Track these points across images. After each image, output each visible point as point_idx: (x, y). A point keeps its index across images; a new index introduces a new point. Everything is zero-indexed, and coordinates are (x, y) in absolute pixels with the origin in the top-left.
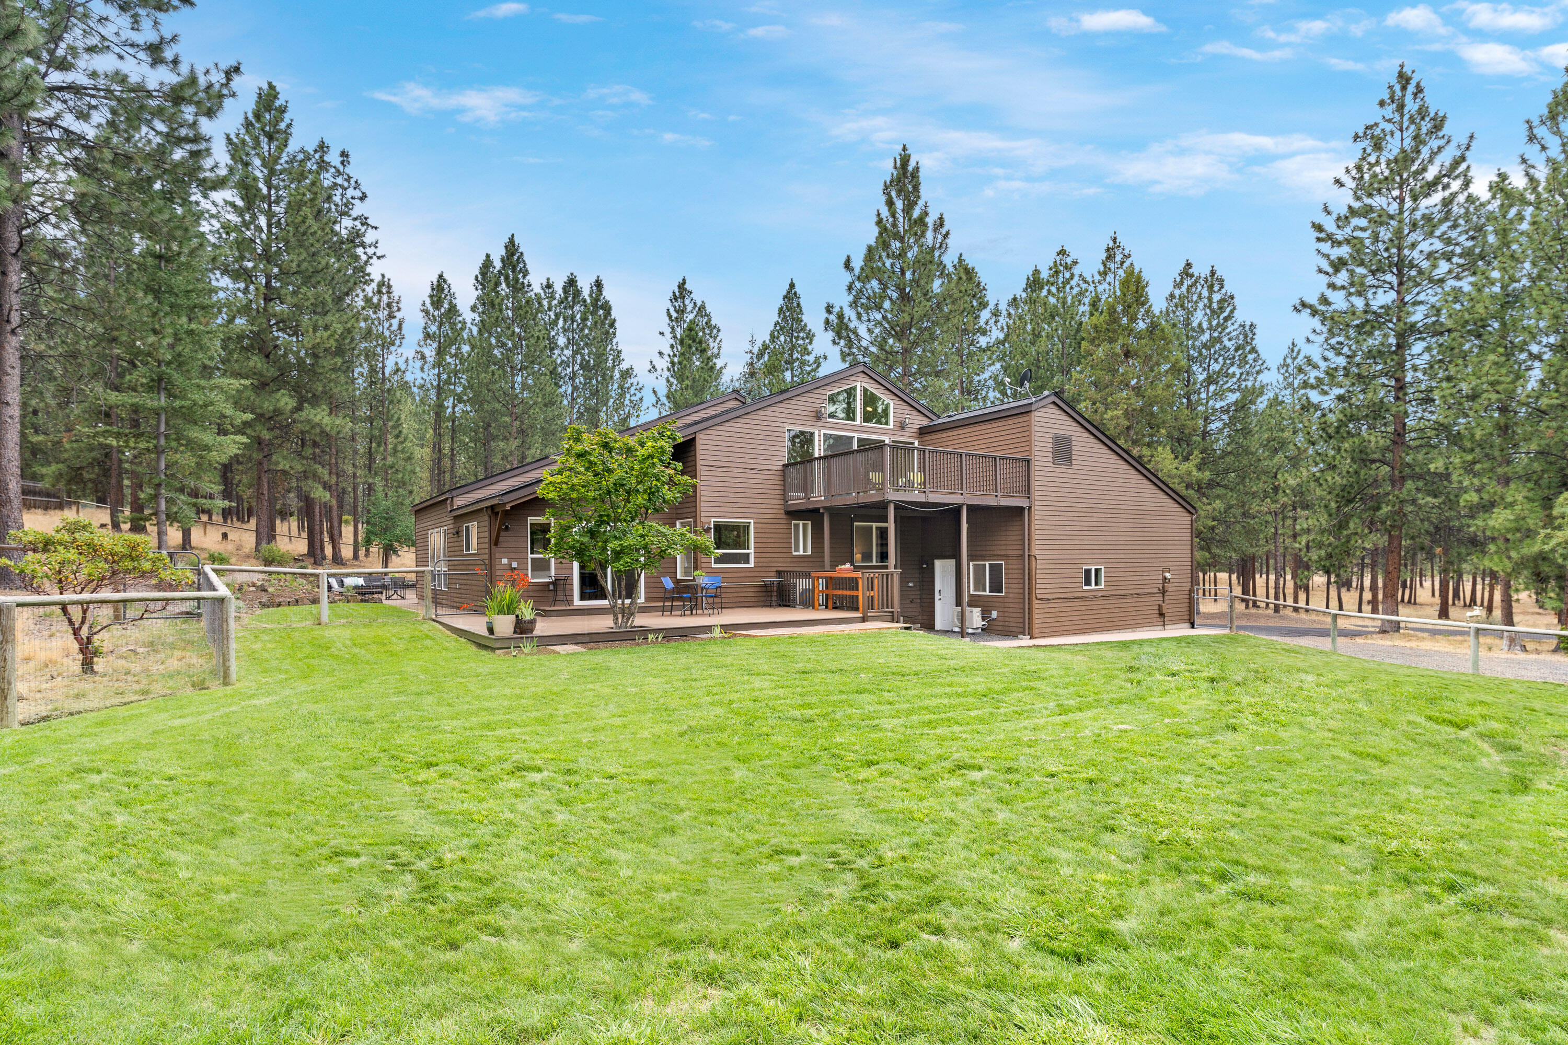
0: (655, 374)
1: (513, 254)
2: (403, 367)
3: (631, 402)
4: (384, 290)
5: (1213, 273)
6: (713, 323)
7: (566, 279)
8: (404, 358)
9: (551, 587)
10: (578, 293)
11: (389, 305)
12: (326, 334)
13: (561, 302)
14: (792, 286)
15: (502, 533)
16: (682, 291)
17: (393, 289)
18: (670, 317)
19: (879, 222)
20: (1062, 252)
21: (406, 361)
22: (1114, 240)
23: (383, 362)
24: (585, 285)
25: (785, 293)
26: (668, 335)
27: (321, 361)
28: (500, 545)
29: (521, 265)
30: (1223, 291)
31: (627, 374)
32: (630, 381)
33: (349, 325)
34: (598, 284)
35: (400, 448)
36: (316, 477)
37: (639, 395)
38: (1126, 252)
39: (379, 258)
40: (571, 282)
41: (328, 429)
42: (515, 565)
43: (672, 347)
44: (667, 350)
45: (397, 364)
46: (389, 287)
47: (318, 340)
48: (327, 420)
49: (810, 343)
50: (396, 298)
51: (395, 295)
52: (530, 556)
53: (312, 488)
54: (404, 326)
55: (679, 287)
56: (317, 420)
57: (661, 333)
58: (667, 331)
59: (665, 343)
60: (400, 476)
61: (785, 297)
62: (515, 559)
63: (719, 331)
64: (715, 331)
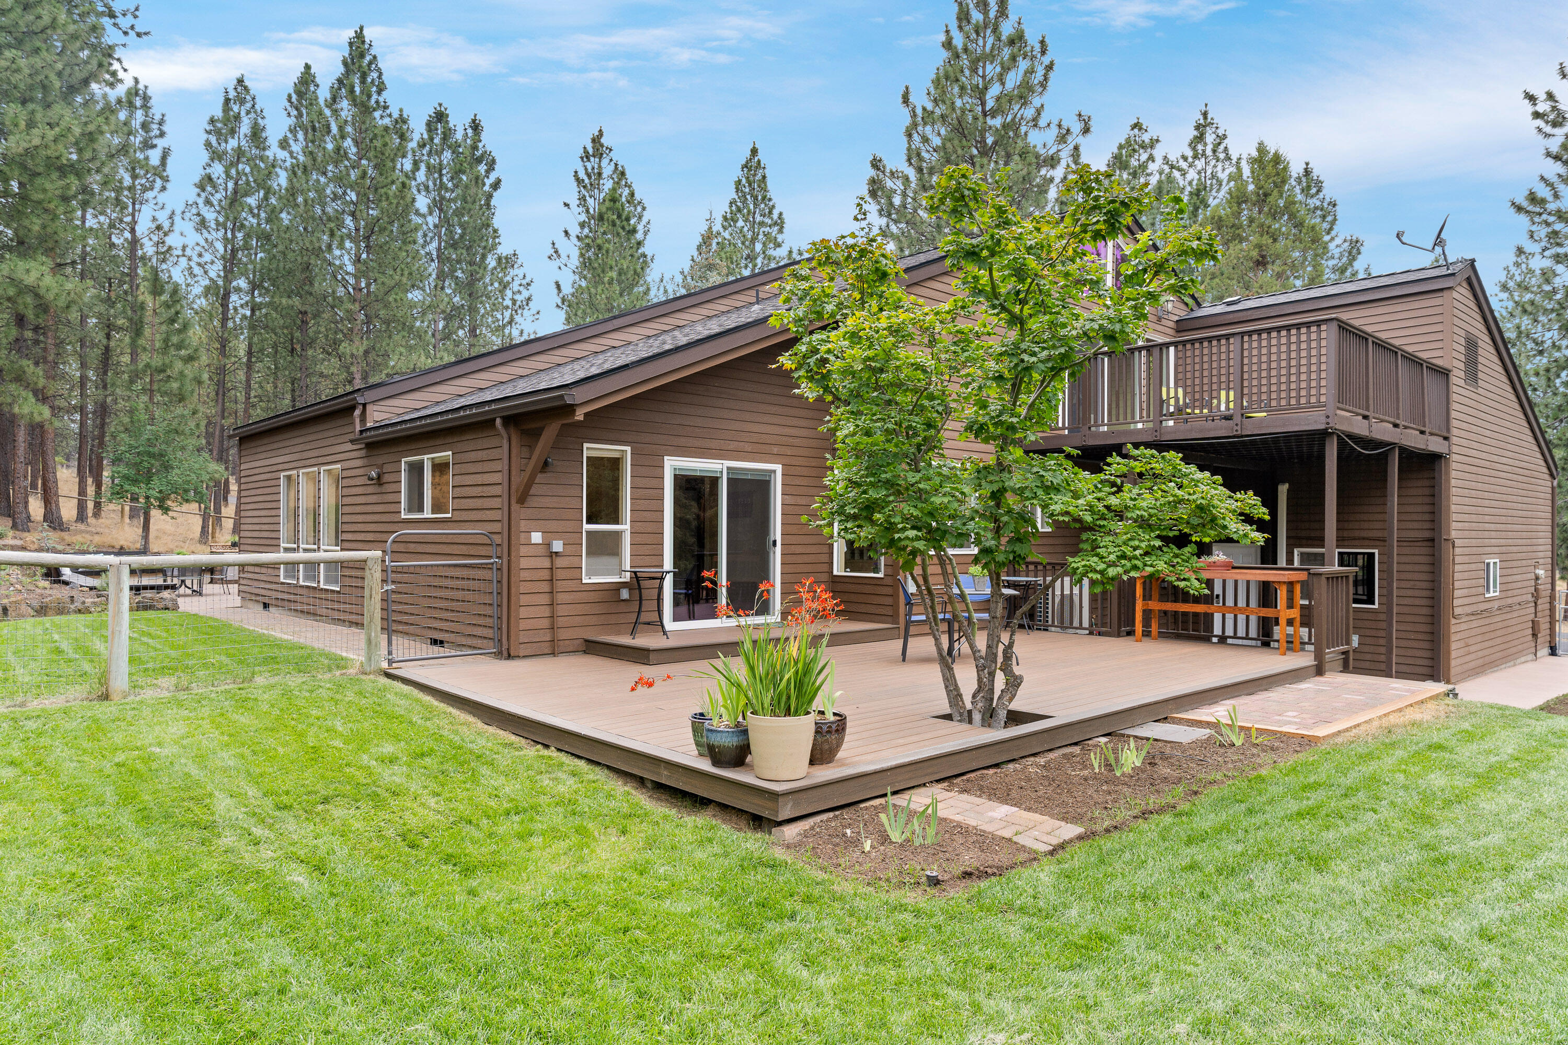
0: (557, 263)
1: (362, 56)
2: (166, 225)
3: (514, 302)
4: (138, 102)
5: (1307, 172)
6: (638, 197)
7: (431, 112)
8: (167, 212)
9: (625, 594)
10: (447, 134)
11: (145, 126)
12: (51, 134)
13: (422, 145)
14: (754, 151)
15: (540, 478)
16: (598, 148)
17: (152, 102)
18: (579, 181)
19: (948, 44)
20: (1137, 126)
21: (171, 217)
22: (1205, 115)
23: (133, 215)
24: (459, 122)
25: (744, 162)
26: (575, 209)
27: (39, 181)
28: (532, 502)
29: (375, 75)
30: (1321, 196)
31: (507, 262)
32: (512, 272)
33: (91, 128)
34: (476, 126)
35: (175, 339)
36: (19, 378)
37: (526, 294)
38: (1220, 132)
39: (139, 35)
40: (440, 116)
41: (50, 296)
42: (558, 546)
43: (582, 225)
44: (575, 230)
45: (154, 219)
46: (146, 98)
47: (36, 141)
48: (48, 280)
49: (781, 231)
50: (157, 117)
51: (156, 112)
52: (587, 527)
53: (15, 398)
54: (170, 161)
55: (593, 141)
56: (30, 280)
57: (566, 205)
58: (574, 202)
59: (573, 219)
60: (175, 385)
61: (745, 166)
62: (557, 534)
63: (644, 209)
64: (639, 209)
